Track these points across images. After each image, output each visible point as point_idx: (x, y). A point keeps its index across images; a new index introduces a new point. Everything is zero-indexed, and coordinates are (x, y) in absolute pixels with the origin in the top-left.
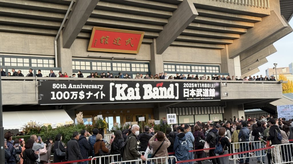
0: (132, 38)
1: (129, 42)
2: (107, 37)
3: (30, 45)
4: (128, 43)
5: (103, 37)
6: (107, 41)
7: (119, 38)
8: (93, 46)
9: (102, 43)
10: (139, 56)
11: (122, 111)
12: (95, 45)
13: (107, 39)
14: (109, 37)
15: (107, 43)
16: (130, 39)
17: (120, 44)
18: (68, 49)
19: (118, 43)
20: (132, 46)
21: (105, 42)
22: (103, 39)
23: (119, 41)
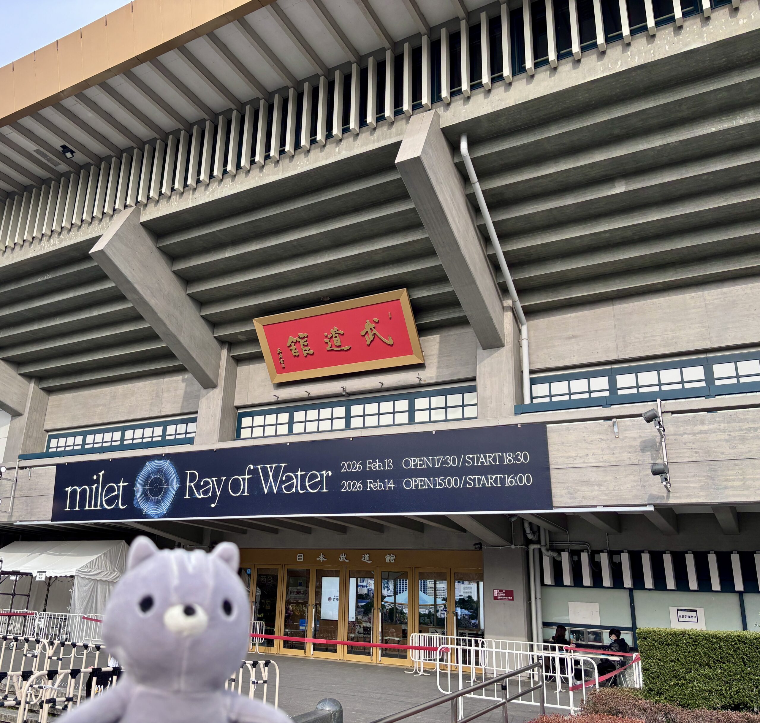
0: (376, 320)
1: (371, 334)
2: (302, 335)
4: (372, 338)
5: (291, 339)
6: (308, 348)
7: (336, 328)
8: (280, 369)
9: (297, 354)
11: (367, 557)
12: (283, 366)
13: (302, 342)
14: (306, 335)
15: (311, 352)
16: (369, 325)
17: (347, 347)
19: (340, 344)
20: (390, 341)
21: (304, 352)
22: (293, 344)
23: (338, 338)
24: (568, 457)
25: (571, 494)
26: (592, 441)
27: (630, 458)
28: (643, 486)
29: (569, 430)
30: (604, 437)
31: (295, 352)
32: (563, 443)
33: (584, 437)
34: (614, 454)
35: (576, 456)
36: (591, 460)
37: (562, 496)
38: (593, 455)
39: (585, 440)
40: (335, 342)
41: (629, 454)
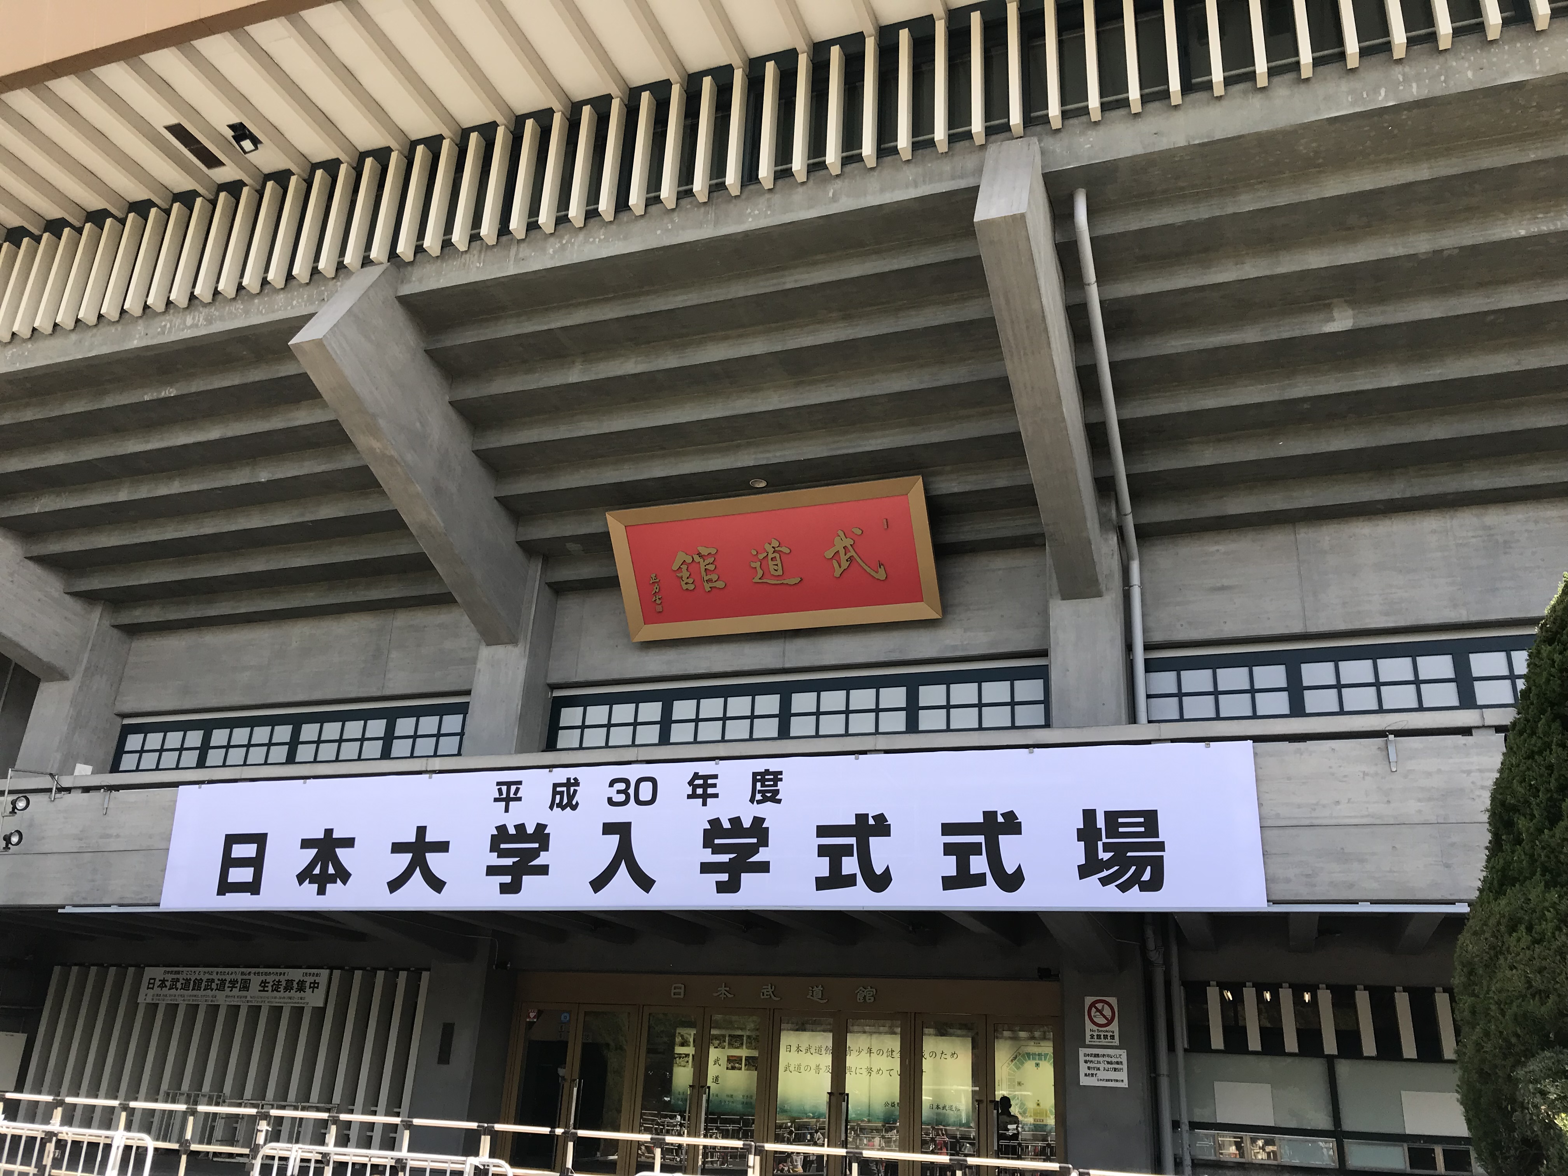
1: (843, 558)
2: (704, 551)
3: (394, 655)
4: (845, 565)
5: (681, 557)
6: (714, 577)
7: (775, 543)
8: (651, 616)
9: (692, 587)
10: (965, 631)
11: (818, 991)
12: (659, 608)
14: (713, 551)
15: (720, 584)
16: (843, 542)
17: (797, 580)
18: (510, 647)
19: (780, 572)
20: (881, 575)
21: (705, 584)
22: (684, 567)
23: (779, 562)
24: (1299, 806)
25: (1308, 876)
26: (1345, 776)
27: (1420, 811)
28: (1447, 866)
29: (1301, 754)
30: (1372, 770)
31: (686, 584)
32: (1289, 778)
33: (1330, 767)
34: (1389, 802)
35: (1317, 804)
36: (1345, 813)
37: (1288, 881)
38: (1348, 802)
39: (1333, 774)
40: (772, 567)
41: (1419, 804)
